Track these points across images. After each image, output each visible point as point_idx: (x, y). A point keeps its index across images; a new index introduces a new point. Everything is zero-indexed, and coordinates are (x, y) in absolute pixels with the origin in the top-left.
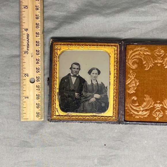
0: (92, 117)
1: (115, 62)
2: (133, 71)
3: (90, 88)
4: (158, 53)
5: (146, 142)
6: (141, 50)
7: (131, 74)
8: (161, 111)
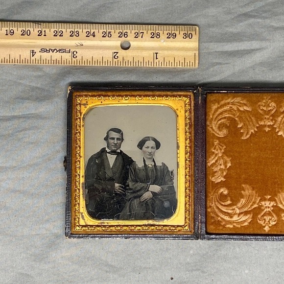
0: (147, 228)
1: (186, 125)
2: (220, 142)
3: (142, 174)
4: (265, 109)
5: (247, 272)
6: (233, 104)
7: (217, 146)
8: (273, 214)
